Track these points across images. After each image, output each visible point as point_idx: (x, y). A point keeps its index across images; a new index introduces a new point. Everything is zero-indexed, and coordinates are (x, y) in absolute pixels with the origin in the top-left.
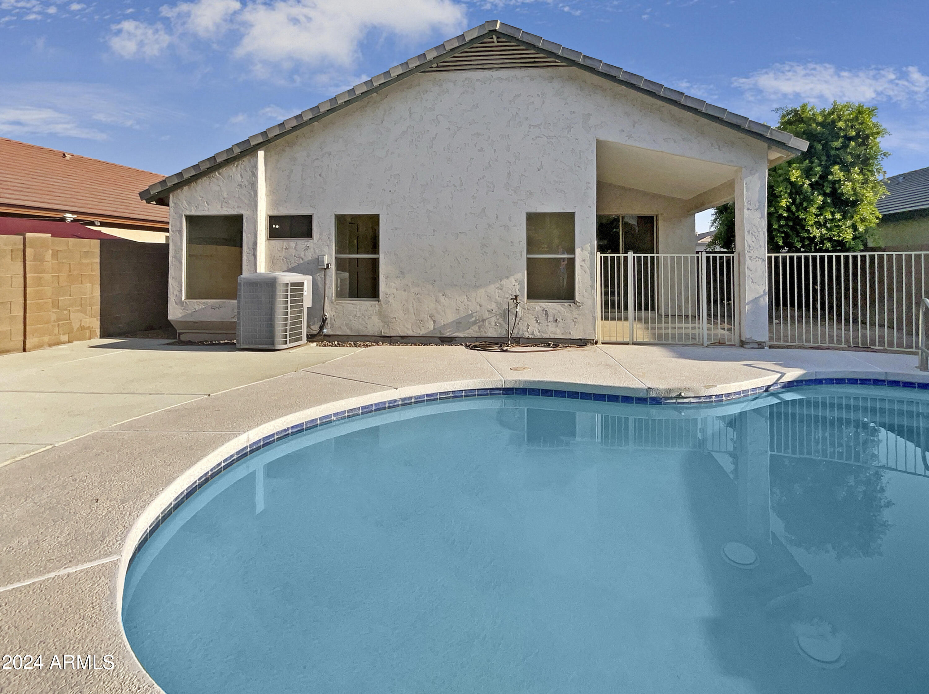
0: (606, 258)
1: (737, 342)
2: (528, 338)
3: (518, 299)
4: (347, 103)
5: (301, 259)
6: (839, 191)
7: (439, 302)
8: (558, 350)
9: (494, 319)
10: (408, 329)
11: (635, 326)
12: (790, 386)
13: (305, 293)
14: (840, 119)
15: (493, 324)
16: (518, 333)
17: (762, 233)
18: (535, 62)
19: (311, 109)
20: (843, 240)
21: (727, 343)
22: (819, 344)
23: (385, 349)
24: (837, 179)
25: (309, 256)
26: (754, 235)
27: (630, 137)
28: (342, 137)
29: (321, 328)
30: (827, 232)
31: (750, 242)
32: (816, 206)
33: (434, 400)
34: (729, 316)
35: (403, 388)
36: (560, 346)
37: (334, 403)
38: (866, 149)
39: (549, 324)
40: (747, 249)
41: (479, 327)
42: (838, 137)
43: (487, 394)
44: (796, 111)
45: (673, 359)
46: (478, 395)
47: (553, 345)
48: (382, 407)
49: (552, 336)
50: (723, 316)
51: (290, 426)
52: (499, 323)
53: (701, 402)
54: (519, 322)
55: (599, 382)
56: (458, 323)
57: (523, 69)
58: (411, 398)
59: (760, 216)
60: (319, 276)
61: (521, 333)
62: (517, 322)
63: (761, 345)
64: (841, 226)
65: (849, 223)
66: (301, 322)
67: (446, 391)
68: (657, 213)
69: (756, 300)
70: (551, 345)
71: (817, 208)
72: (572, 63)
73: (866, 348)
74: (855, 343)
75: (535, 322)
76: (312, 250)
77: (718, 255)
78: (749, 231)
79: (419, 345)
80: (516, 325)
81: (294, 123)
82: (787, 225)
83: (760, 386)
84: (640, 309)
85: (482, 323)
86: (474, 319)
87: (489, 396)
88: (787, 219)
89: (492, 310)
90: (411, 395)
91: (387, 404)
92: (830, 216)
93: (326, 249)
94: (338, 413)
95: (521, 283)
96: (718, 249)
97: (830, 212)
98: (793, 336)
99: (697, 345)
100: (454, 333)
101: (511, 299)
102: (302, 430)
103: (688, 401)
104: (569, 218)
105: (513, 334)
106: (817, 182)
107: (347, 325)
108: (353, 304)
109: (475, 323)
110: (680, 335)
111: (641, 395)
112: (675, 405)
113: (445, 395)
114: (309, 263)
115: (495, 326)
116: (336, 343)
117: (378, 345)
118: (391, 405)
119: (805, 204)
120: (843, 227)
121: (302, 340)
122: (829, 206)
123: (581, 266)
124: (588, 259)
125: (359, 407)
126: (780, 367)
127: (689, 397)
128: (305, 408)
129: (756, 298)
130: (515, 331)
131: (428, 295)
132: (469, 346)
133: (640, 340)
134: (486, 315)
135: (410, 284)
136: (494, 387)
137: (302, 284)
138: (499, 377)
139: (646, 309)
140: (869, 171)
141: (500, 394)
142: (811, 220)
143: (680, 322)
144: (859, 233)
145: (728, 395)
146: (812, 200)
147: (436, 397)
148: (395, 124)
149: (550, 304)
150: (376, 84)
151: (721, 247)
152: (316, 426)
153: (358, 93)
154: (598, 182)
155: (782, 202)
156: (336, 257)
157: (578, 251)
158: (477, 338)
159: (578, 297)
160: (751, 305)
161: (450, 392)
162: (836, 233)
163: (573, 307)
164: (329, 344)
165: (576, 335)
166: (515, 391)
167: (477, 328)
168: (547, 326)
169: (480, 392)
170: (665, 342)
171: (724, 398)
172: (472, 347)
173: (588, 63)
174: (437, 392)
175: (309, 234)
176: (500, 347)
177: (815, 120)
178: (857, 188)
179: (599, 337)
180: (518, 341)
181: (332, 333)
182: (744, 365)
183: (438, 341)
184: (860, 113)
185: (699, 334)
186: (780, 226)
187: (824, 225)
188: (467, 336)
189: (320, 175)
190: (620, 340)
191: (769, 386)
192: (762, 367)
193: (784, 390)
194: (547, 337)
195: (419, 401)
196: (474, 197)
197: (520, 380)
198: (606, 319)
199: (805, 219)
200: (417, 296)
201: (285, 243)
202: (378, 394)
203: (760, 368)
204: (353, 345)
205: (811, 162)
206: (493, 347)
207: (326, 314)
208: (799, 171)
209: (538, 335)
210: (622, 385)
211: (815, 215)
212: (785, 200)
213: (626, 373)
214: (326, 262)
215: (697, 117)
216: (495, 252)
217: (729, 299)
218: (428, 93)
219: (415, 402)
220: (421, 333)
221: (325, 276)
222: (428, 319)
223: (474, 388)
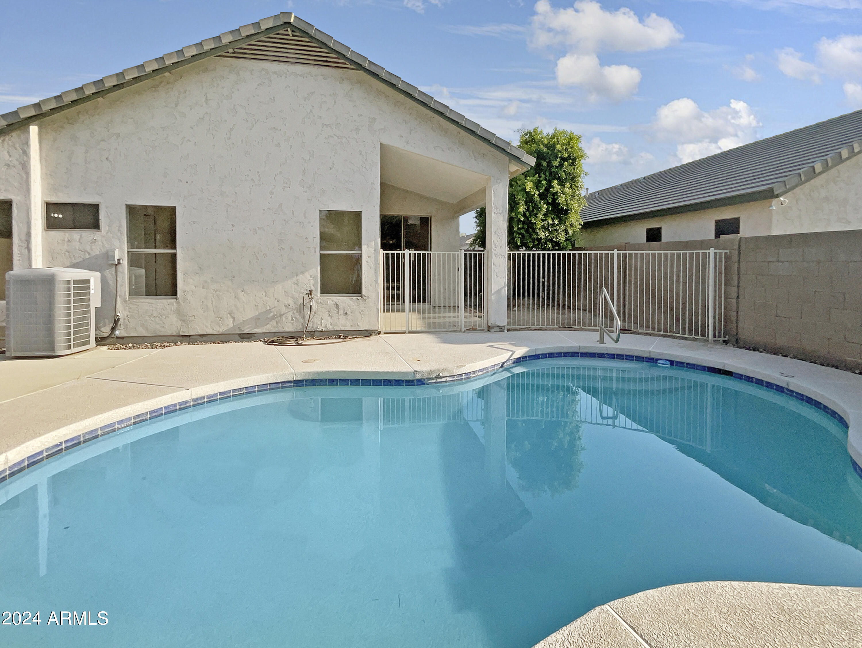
0: (387, 255)
1: (486, 328)
2: (322, 331)
3: (312, 294)
4: (136, 79)
5: (87, 254)
6: (557, 202)
7: (238, 299)
8: (347, 341)
9: (291, 314)
10: (207, 327)
11: (410, 316)
12: (519, 361)
13: (92, 292)
14: (558, 143)
15: (290, 318)
16: (313, 327)
17: (504, 234)
18: (327, 61)
19: (94, 83)
20: (559, 241)
21: (478, 329)
22: (541, 326)
23: (185, 348)
24: (556, 191)
25: (97, 250)
26: (499, 236)
27: (407, 142)
28: (132, 118)
29: (113, 329)
30: (549, 235)
31: (496, 242)
32: (542, 213)
33: (227, 397)
34: (480, 305)
35: (195, 388)
36: (349, 338)
37: (117, 410)
38: (574, 169)
39: (340, 317)
40: (493, 247)
41: (277, 323)
42: (556, 157)
43: (279, 388)
44: (530, 133)
45: (438, 344)
46: (270, 389)
47: (343, 336)
48: (172, 409)
49: (343, 328)
50: (475, 305)
51: (63, 440)
52: (295, 318)
53: (454, 380)
54: (314, 315)
55: (377, 368)
56: (257, 319)
57: (316, 67)
58: (204, 397)
59: (503, 220)
60: (109, 273)
61: (315, 326)
62: (312, 315)
63: (501, 329)
64: (558, 230)
65: (563, 228)
66: (88, 324)
67: (239, 387)
68: (431, 215)
69: (499, 291)
70: (342, 337)
71: (543, 215)
72: (359, 67)
73: (570, 328)
74: (564, 324)
75: (328, 315)
76: (100, 243)
77: (478, 253)
78: (495, 233)
79: (218, 343)
80: (311, 318)
81: (75, 97)
82: (523, 228)
83: (497, 363)
84: (414, 301)
85: (279, 318)
86: (272, 314)
87: (281, 389)
88: (524, 223)
89: (289, 305)
90: (203, 395)
91: (178, 406)
92: (551, 221)
93: (116, 243)
94: (122, 420)
95: (315, 278)
96: (477, 248)
97: (551, 218)
98: (524, 320)
99: (456, 331)
100: (252, 330)
101: (306, 294)
102: (79, 443)
103: (445, 380)
104: (357, 216)
105: (308, 328)
106: (543, 193)
107: (143, 325)
108: (148, 303)
109: (273, 318)
110: (444, 323)
111: (410, 378)
112: (434, 385)
113: (238, 392)
114: (96, 257)
115: (292, 320)
116: (130, 345)
117: (177, 345)
118: (182, 406)
119: (535, 212)
120: (559, 231)
121: (90, 344)
122: (551, 214)
123: (367, 262)
124: (373, 256)
125: (147, 412)
126: (512, 346)
127: (446, 377)
128: (81, 420)
129: (499, 290)
130: (310, 325)
131: (228, 291)
132: (266, 342)
133: (414, 329)
134: (283, 310)
135: (209, 281)
136: (285, 380)
137: (88, 281)
138: (291, 370)
139: (419, 301)
140: (576, 186)
141: (291, 387)
142: (539, 224)
143: (445, 312)
144: (569, 236)
145: (474, 372)
146: (540, 208)
147: (229, 395)
148: (191, 109)
149: (341, 298)
150: (168, 62)
151: (479, 247)
152: (96, 437)
153: (149, 70)
154: (381, 184)
155: (520, 208)
156: (128, 252)
157: (364, 247)
158: (275, 333)
159: (364, 291)
160: (495, 295)
161: (243, 388)
162: (555, 236)
163: (361, 301)
164: (122, 347)
165: (363, 327)
166: (305, 383)
167: (275, 324)
168: (338, 319)
169: (273, 386)
170: (434, 330)
171: (471, 375)
172: (269, 342)
173: (373, 69)
174: (230, 389)
175: (96, 226)
176: (296, 340)
177: (542, 142)
178: (568, 199)
179: (381, 328)
180: (312, 334)
181: (126, 335)
182: (488, 346)
183: (238, 338)
184: (571, 139)
185: (458, 322)
186: (519, 229)
187: (547, 229)
188: (265, 331)
189: (107, 159)
190: (398, 329)
191: (504, 363)
192: (501, 347)
193: (514, 365)
194: (338, 329)
195: (212, 400)
196: (272, 193)
197: (309, 372)
198: (388, 311)
199: (535, 223)
200: (217, 293)
201: (67, 235)
202: (169, 396)
203: (498, 348)
204: (149, 347)
205: (540, 177)
206: (289, 341)
207: (119, 314)
208: (531, 184)
209: (330, 328)
210: (395, 370)
211: (542, 220)
212: (523, 207)
213: (400, 359)
214: (117, 257)
215: (459, 129)
216: (291, 248)
217: (480, 291)
218: (224, 80)
219: (208, 402)
220: (221, 330)
221: (116, 272)
222: (228, 316)
223: (267, 383)
